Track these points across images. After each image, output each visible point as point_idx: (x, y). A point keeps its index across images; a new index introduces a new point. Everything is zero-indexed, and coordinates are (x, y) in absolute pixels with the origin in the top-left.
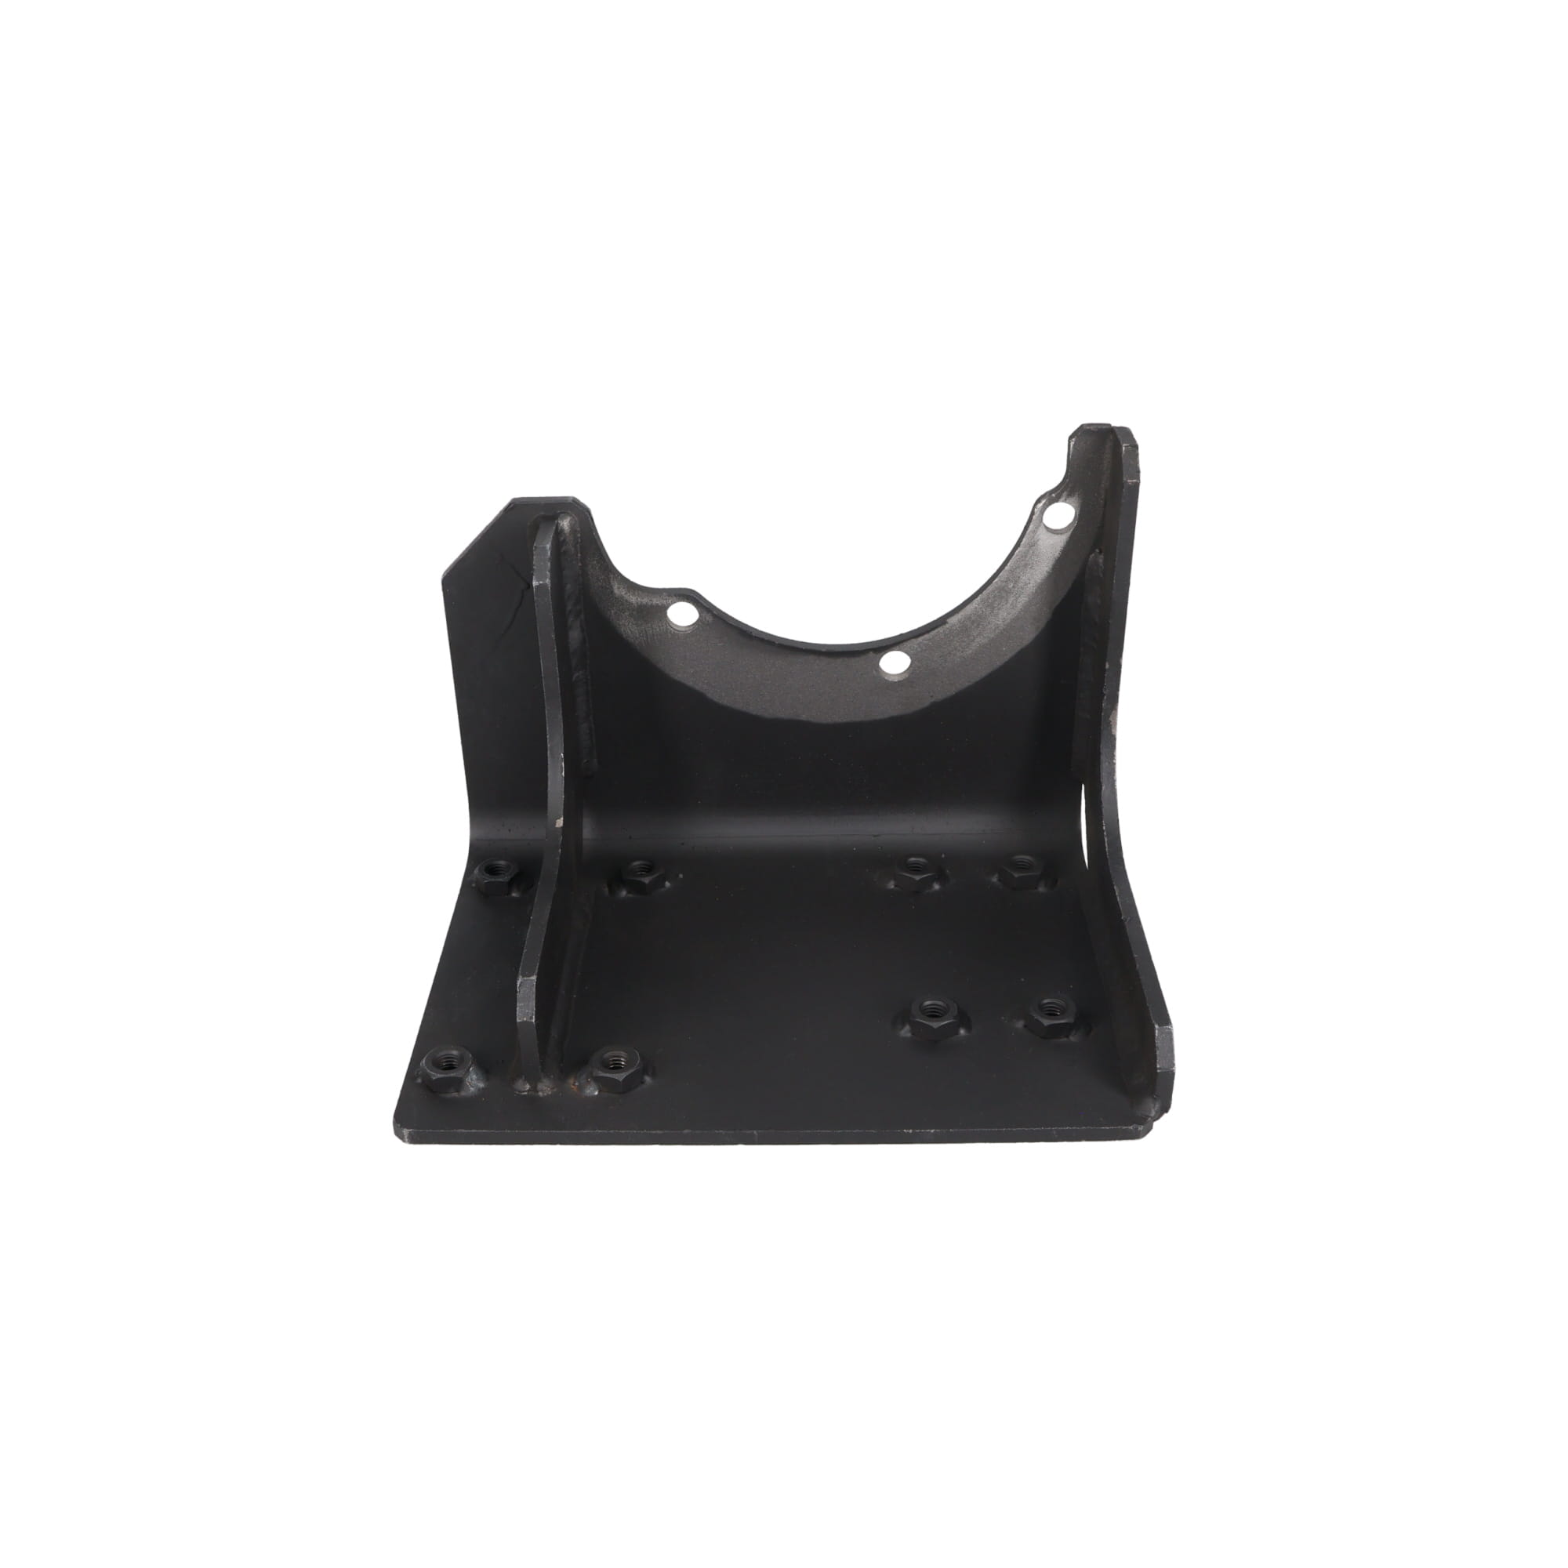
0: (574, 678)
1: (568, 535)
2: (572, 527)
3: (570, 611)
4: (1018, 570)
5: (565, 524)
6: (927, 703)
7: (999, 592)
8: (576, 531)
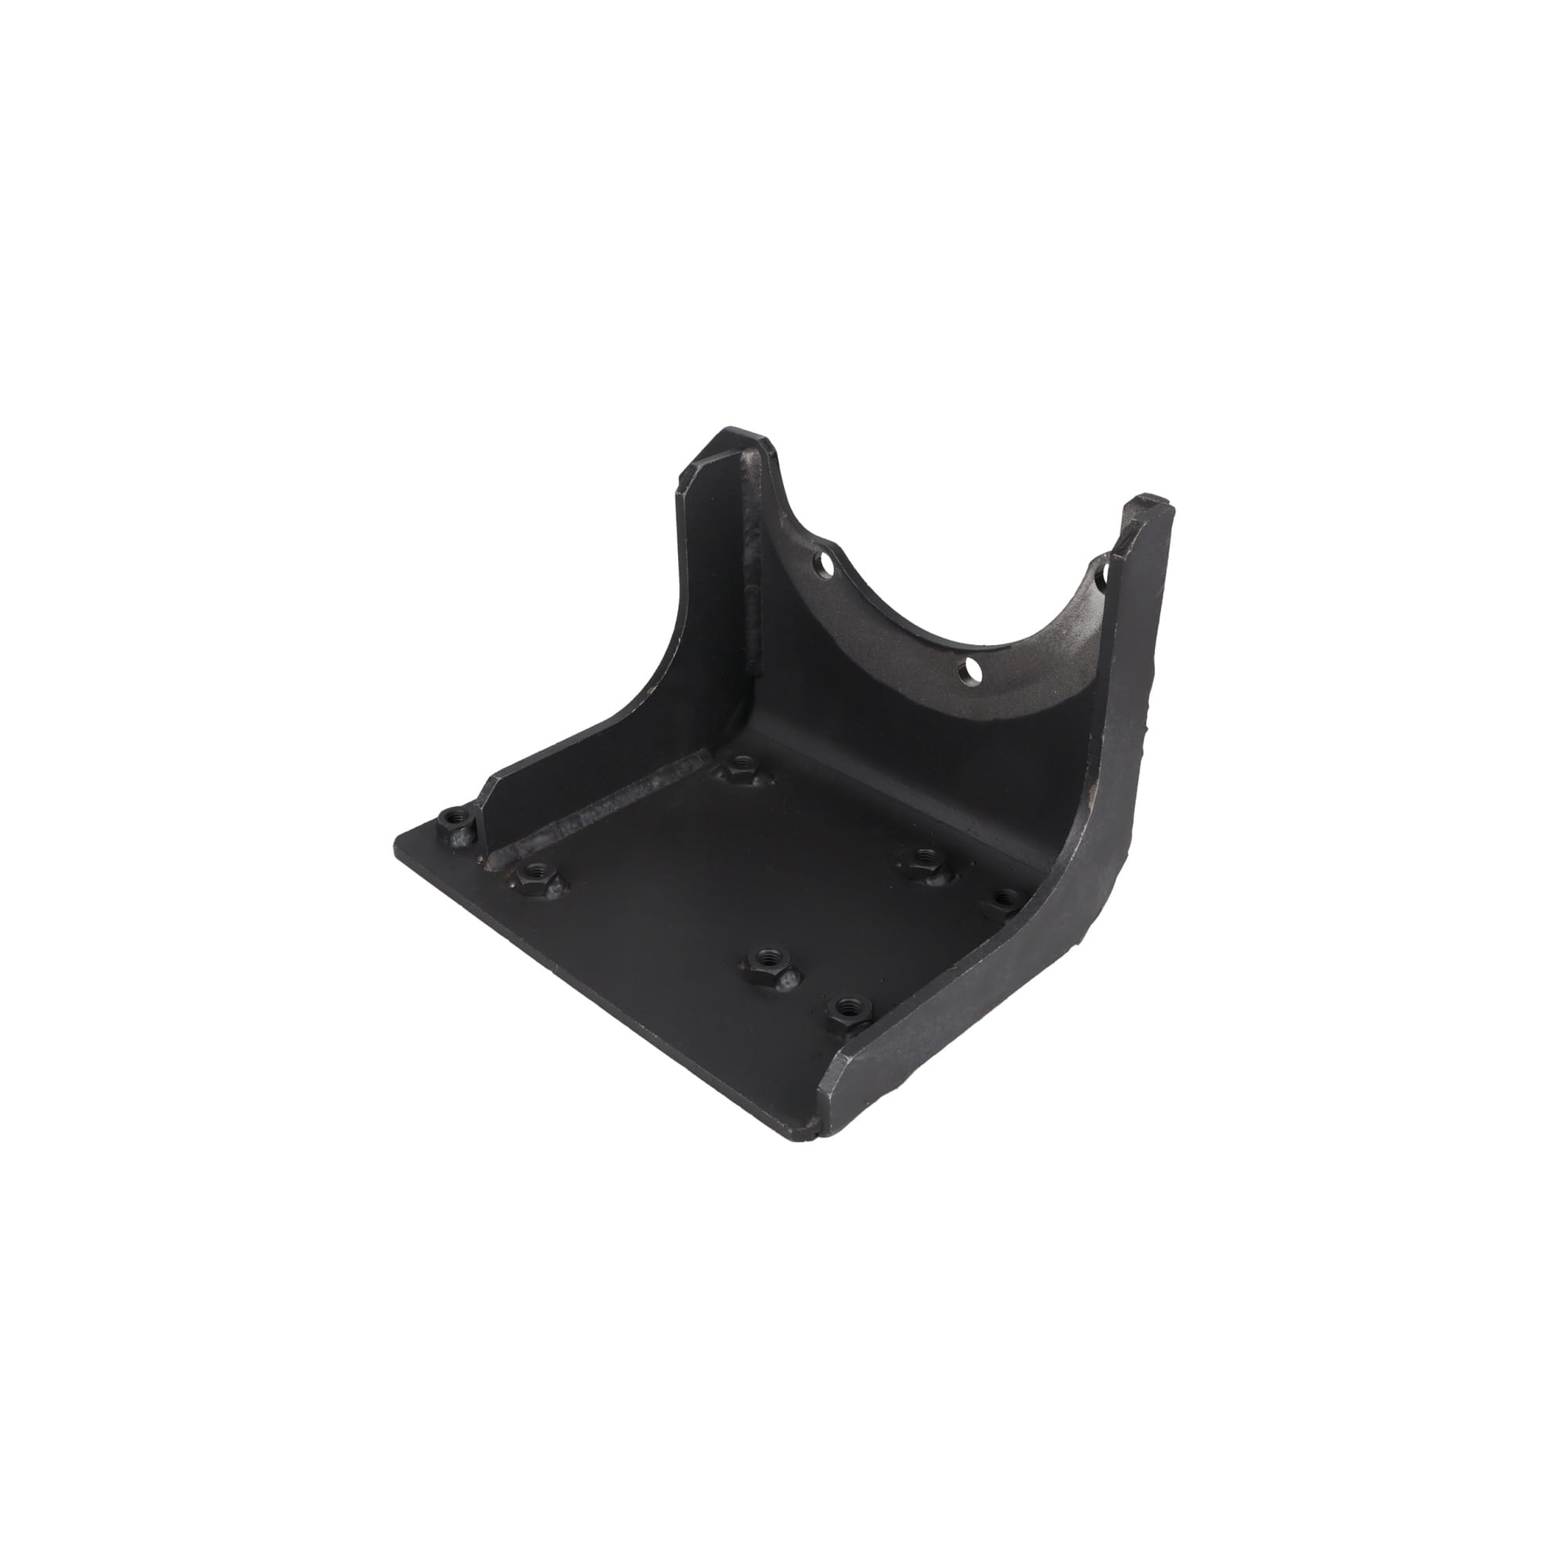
0: (745, 590)
1: (749, 467)
2: (753, 460)
3: (747, 531)
4: (1071, 619)
5: (748, 456)
6: (990, 718)
7: (1054, 635)
8: (758, 466)
